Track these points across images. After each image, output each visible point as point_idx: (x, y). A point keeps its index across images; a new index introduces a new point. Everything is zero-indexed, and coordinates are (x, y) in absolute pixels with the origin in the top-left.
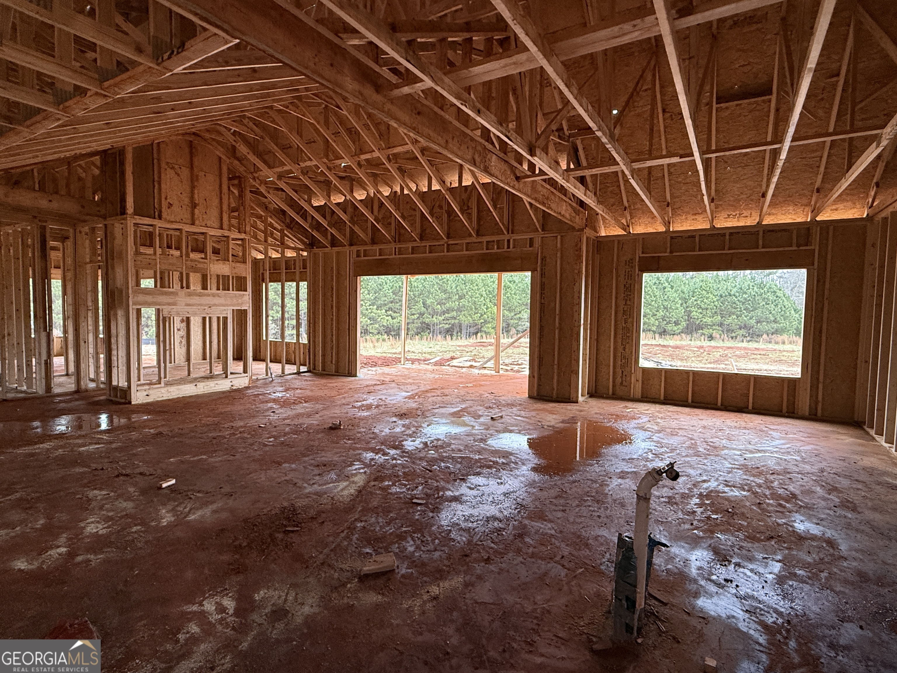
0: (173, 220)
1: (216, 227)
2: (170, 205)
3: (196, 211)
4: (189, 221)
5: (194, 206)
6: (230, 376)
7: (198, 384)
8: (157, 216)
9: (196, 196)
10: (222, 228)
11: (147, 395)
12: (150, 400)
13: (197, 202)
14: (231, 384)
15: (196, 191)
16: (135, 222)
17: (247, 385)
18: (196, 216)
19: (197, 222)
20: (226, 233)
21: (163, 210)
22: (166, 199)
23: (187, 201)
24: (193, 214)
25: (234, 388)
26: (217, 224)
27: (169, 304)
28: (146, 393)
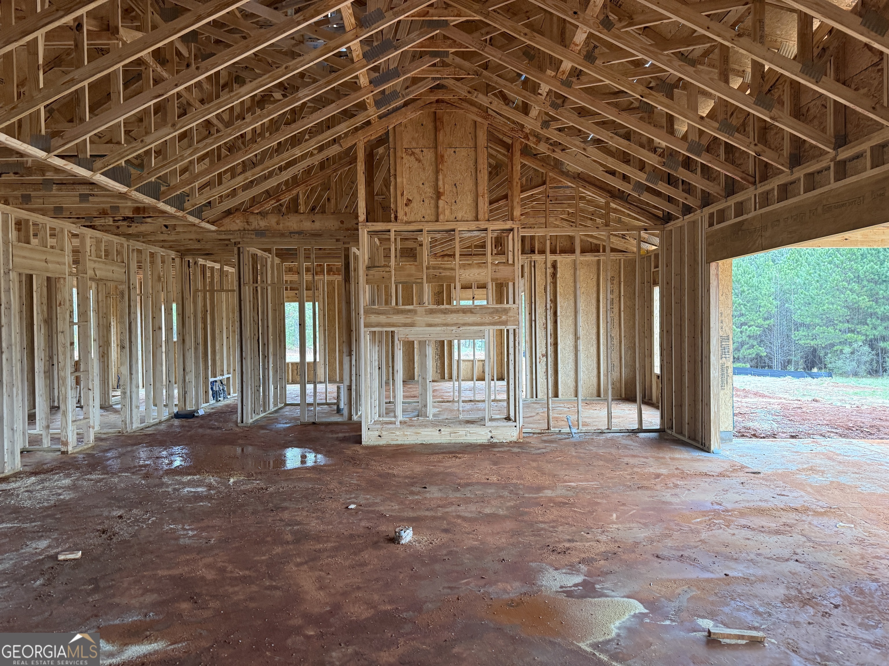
0: (413, 220)
1: (469, 219)
2: (409, 201)
3: (441, 203)
4: (433, 218)
5: (438, 195)
6: (488, 424)
7: (442, 430)
8: (393, 219)
9: (440, 183)
10: (477, 219)
11: (380, 436)
12: (382, 442)
13: (441, 190)
14: (490, 435)
15: (441, 177)
16: (368, 230)
17: (514, 439)
18: (440, 210)
19: (441, 217)
20: (483, 225)
21: (399, 210)
22: (402, 195)
23: (429, 191)
24: (437, 207)
25: (495, 441)
26: (470, 216)
27: (405, 325)
28: (377, 433)
